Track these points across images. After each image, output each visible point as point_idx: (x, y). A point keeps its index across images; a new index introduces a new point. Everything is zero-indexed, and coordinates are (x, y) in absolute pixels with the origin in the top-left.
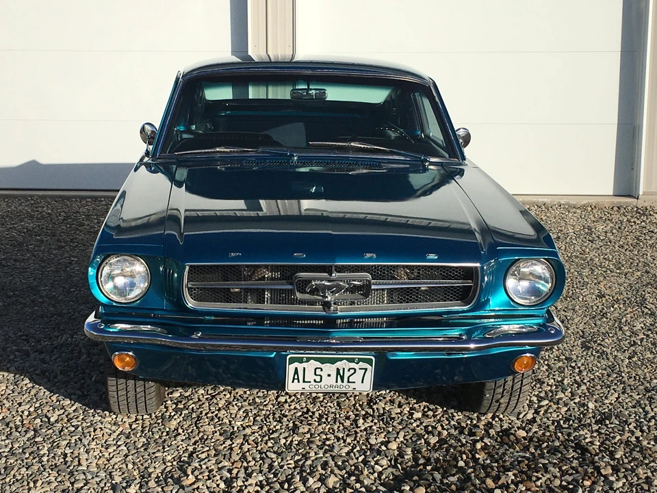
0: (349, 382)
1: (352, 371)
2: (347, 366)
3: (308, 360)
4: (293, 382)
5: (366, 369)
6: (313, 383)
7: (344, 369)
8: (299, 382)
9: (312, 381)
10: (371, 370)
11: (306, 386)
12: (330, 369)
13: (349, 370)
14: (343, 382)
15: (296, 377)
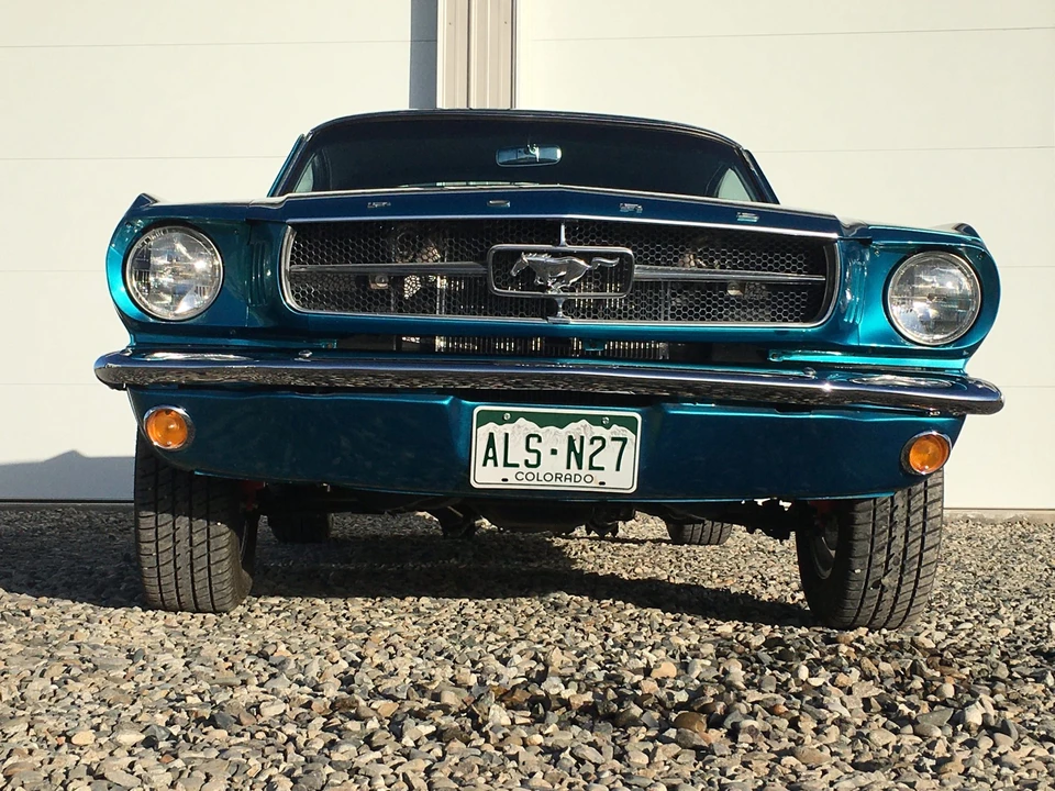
0: (591, 467)
1: (598, 444)
2: (589, 432)
3: (515, 417)
4: (485, 464)
5: (624, 441)
6: (523, 468)
7: (582, 438)
8: (496, 465)
9: (522, 464)
10: (634, 440)
11: (510, 473)
12: (554, 437)
13: (592, 443)
14: (580, 467)
15: (491, 454)
